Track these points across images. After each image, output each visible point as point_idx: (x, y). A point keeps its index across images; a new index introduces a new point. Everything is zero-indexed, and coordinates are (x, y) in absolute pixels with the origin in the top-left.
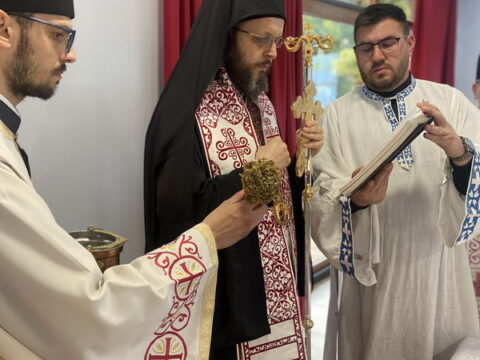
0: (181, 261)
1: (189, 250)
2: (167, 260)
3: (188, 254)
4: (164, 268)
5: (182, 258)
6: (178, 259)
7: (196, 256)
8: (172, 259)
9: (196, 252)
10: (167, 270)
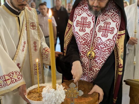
0: (10, 79)
1: (13, 81)
2: (11, 75)
3: (12, 80)
4: (9, 74)
5: (11, 79)
6: (11, 78)
7: (12, 83)
8: (11, 77)
9: (13, 83)
10: (8, 75)
